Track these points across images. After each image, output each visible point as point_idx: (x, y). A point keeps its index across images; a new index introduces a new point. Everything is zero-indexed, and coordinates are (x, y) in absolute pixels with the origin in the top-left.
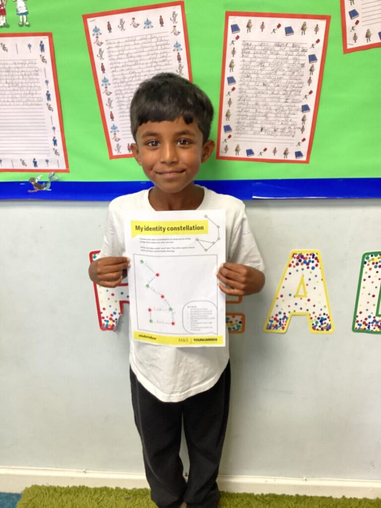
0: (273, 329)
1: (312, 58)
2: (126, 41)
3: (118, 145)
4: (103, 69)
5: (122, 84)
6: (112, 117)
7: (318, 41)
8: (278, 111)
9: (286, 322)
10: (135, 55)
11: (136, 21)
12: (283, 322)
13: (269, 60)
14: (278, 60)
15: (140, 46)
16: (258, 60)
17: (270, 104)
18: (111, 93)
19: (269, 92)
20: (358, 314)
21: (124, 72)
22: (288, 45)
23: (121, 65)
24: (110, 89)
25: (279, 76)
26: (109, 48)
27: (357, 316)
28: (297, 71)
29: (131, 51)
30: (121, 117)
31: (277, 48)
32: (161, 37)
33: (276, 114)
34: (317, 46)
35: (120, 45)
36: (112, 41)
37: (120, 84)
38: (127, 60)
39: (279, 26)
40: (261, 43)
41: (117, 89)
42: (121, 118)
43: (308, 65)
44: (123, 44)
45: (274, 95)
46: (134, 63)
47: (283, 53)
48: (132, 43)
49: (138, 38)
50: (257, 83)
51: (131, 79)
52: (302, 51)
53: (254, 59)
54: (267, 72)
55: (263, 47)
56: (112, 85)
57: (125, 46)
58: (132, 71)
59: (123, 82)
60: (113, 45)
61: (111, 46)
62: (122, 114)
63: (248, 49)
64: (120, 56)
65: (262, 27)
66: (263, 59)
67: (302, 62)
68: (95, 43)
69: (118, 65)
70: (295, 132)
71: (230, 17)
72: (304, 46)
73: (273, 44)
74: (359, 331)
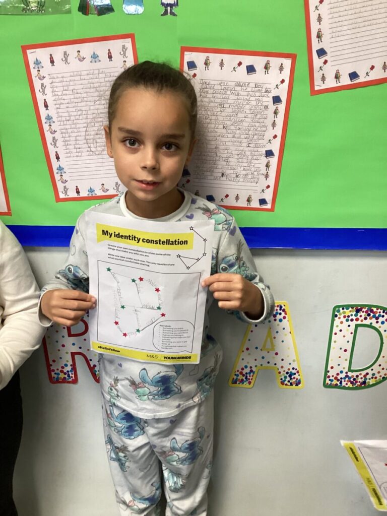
0: (239, 384)
1: (277, 100)
2: (71, 76)
3: (65, 187)
4: (46, 106)
5: (68, 123)
6: (58, 158)
7: (283, 81)
8: (240, 156)
9: (253, 376)
10: (82, 91)
11: (82, 54)
12: (250, 376)
13: (229, 101)
14: (239, 101)
15: (86, 82)
16: (218, 101)
17: (232, 148)
18: (55, 131)
19: (230, 136)
20: (329, 369)
21: (70, 110)
22: (250, 85)
23: (66, 101)
24: (54, 127)
25: (241, 119)
26: (52, 83)
27: (328, 372)
28: (260, 113)
29: (76, 87)
30: (67, 157)
31: (239, 88)
32: (110, 73)
33: (238, 159)
34: (281, 86)
35: (65, 79)
36: (55, 76)
37: (65, 122)
38: (72, 96)
39: (240, 64)
40: (220, 82)
41: (62, 127)
42: (68, 159)
43: (272, 107)
44: (68, 79)
45: (235, 139)
46: (80, 100)
47: (246, 93)
48: (78, 78)
49: (85, 73)
50: (217, 126)
51: (77, 117)
52: (265, 92)
53: (213, 100)
54: (226, 114)
55: (223, 87)
56: (57, 123)
57: (70, 81)
58: (79, 108)
59: (68, 120)
60: (57, 80)
61: (54, 80)
62: (69, 155)
63: (206, 88)
64: (64, 92)
65: (222, 64)
66: (223, 100)
67: (265, 104)
68: (36, 77)
69: (62, 101)
70: (258, 179)
71: (186, 53)
72: (267, 86)
73: (233, 84)
74: (331, 386)
